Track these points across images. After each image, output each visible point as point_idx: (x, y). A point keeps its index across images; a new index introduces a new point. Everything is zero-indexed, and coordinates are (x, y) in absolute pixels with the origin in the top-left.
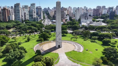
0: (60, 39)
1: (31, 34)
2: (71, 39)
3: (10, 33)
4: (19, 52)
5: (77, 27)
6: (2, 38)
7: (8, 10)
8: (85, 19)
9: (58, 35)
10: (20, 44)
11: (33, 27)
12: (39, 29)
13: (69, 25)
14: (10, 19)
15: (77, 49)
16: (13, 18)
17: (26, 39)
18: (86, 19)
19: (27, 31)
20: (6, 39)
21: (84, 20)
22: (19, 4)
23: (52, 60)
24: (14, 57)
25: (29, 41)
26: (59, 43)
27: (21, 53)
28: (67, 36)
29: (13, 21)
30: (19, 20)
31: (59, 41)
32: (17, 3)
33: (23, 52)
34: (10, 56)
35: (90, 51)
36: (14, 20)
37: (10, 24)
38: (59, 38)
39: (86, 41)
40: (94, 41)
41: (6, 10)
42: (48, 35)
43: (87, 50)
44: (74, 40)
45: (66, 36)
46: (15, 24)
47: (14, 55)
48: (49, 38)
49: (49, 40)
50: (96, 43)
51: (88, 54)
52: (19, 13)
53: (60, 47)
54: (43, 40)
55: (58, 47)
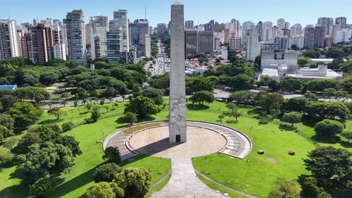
0: (181, 117)
1: (106, 101)
2: (219, 119)
3: (47, 96)
4: (57, 151)
5: (243, 80)
6: (20, 109)
7: (50, 31)
8: (275, 58)
9: (174, 104)
10: (69, 130)
11: (113, 80)
12: (130, 87)
13: (221, 77)
14: (55, 57)
15: (232, 148)
16: (63, 51)
17: (89, 116)
18: (278, 57)
19: (97, 90)
20: (31, 112)
21: (273, 60)
22: (80, 11)
23: (144, 178)
24: (38, 166)
25: (95, 121)
27: (61, 154)
28: (211, 108)
29: (61, 61)
30: (78, 58)
31: (180, 123)
32: (75, 11)
33: (66, 151)
34: (29, 163)
35: (270, 156)
36: (65, 59)
37: (51, 71)
38: (179, 115)
39: (266, 125)
40: (290, 124)
41: (44, 30)
42: (151, 103)
43: (262, 153)
44: (228, 122)
45: (207, 107)
46: (66, 69)
47: (40, 161)
48: (154, 112)
49: (154, 119)
50: (296, 132)
51: (263, 164)
52: (80, 38)
53: (181, 140)
54: (136, 120)
55: (175, 141)
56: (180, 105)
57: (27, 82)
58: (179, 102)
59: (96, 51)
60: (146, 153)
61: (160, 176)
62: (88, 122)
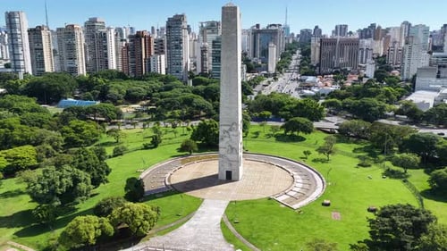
0: (232, 149)
1: (181, 124)
2: (303, 156)
5: (370, 106)
6: (73, 128)
7: (149, 40)
8: (438, 77)
9: (225, 132)
10: (121, 155)
13: (347, 100)
14: (152, 70)
16: (161, 64)
18: (442, 75)
20: (85, 131)
21: (434, 80)
22: (182, 16)
23: (142, 217)
24: (46, 191)
25: (156, 146)
26: (231, 165)
27: (76, 180)
29: (156, 75)
30: (177, 72)
31: (230, 157)
32: (177, 16)
34: (39, 186)
35: (336, 210)
36: (163, 73)
38: (230, 146)
40: (402, 170)
41: (143, 39)
43: (328, 205)
44: (315, 161)
46: (159, 85)
50: (404, 181)
51: (319, 218)
52: (181, 48)
53: (233, 178)
54: (197, 149)
55: (224, 177)
56: (231, 133)
57: (109, 99)
58: (230, 130)
59: (202, 64)
60: (179, 189)
61: (177, 218)
62: (146, 147)
